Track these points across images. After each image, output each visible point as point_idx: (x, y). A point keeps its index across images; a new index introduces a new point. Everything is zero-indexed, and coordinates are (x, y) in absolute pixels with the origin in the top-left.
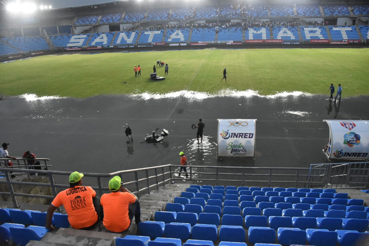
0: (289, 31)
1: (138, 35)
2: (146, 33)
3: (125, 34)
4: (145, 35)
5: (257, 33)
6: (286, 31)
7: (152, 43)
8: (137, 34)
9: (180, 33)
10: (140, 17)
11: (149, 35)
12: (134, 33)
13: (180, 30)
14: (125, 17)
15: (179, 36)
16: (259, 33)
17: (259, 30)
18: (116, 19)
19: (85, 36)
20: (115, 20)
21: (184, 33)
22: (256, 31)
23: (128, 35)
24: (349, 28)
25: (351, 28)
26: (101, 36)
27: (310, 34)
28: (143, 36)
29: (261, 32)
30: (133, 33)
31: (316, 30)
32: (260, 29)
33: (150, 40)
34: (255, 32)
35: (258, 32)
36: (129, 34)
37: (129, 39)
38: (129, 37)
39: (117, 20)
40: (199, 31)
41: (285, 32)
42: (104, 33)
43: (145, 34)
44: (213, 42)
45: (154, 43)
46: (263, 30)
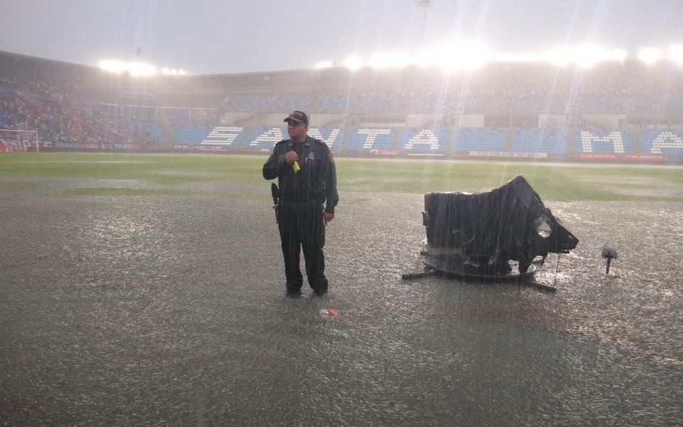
0: (679, 138)
1: (343, 135)
2: (361, 132)
3: (319, 132)
4: (358, 135)
5: (602, 140)
6: (672, 139)
7: (372, 151)
8: (342, 132)
9: (431, 136)
11: (366, 135)
13: (431, 130)
14: (321, 101)
15: (429, 140)
16: (605, 140)
17: (606, 135)
19: (240, 129)
21: (438, 136)
22: (600, 136)
23: (324, 133)
26: (270, 132)
28: (355, 137)
29: (611, 138)
32: (607, 132)
33: (368, 145)
34: (596, 139)
35: (604, 138)
36: (326, 132)
41: (668, 140)
42: (277, 127)
43: (359, 133)
44: (501, 153)
45: (377, 151)
46: (613, 135)
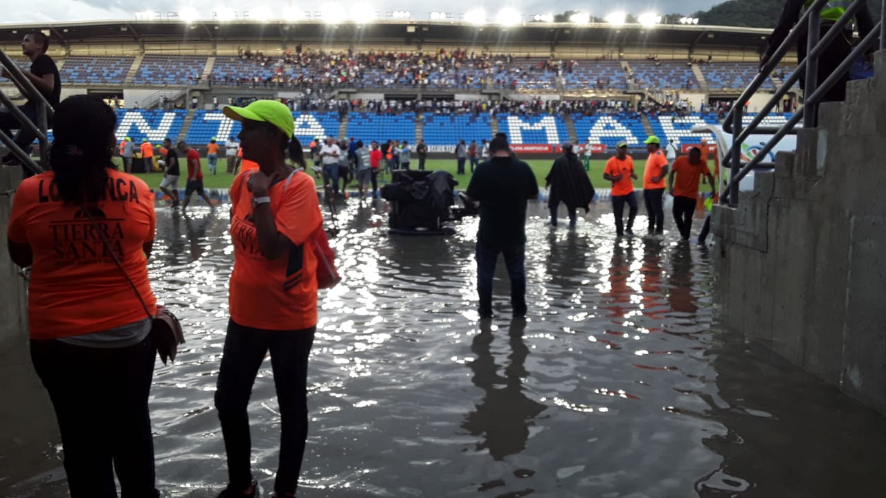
0: (619, 124)
1: (181, 121)
2: (208, 117)
3: (141, 117)
4: (205, 122)
5: (533, 128)
6: (612, 125)
8: (180, 118)
9: (313, 123)
10: (188, 73)
11: (218, 122)
12: (170, 114)
13: (313, 114)
14: (139, 69)
15: (312, 130)
16: (536, 128)
17: (538, 121)
18: (111, 75)
20: (108, 75)
21: (324, 123)
22: (530, 123)
23: (150, 119)
24: (780, 117)
25: (783, 117)
27: (677, 131)
28: (200, 125)
29: (543, 125)
30: (166, 114)
31: (692, 121)
32: (538, 118)
34: (527, 126)
35: (536, 124)
36: (153, 117)
37: (154, 131)
38: (154, 123)
39: (113, 77)
40: (367, 120)
41: (608, 127)
43: (205, 118)
46: (546, 121)
